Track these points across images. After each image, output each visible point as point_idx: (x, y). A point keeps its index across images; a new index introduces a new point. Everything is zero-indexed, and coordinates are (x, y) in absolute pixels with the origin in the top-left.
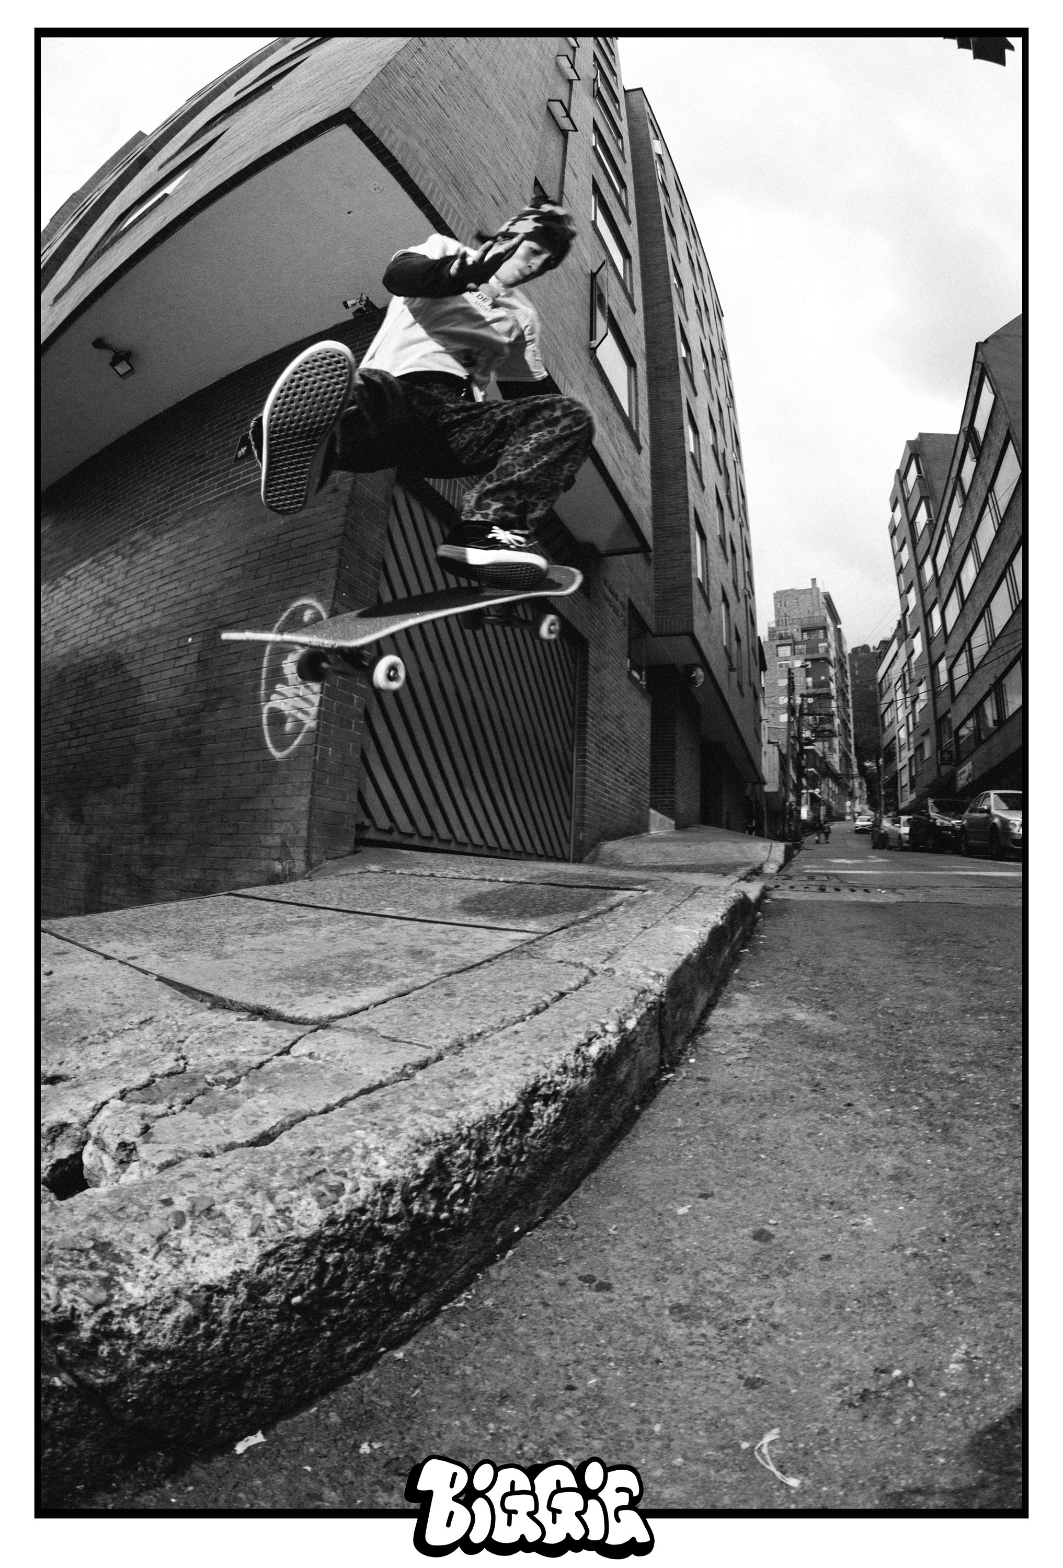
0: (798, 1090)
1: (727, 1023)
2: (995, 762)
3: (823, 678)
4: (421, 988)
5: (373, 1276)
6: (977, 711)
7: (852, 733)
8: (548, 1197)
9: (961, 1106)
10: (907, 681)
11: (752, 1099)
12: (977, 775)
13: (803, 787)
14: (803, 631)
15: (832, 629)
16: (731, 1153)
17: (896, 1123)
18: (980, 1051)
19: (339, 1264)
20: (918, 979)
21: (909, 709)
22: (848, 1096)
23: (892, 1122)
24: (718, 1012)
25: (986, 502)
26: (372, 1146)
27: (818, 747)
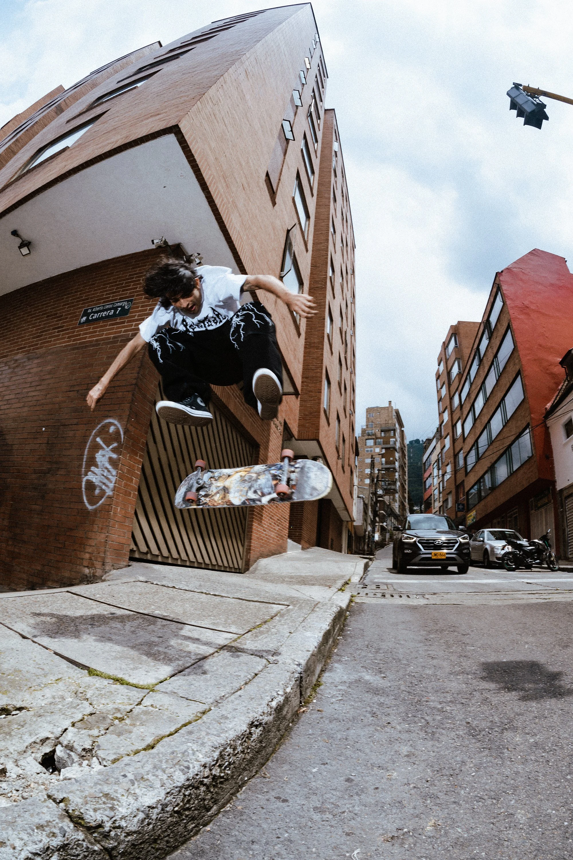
0: (365, 716)
1: (331, 681)
2: (489, 511)
3: (391, 459)
4: (188, 667)
5: (200, 799)
6: (480, 481)
7: (407, 491)
8: (257, 765)
9: (442, 723)
10: (440, 462)
11: (343, 721)
12: (479, 518)
13: (376, 522)
14: (382, 431)
15: (398, 431)
16: (334, 746)
17: (410, 732)
18: (455, 695)
19: (190, 795)
20: (429, 656)
21: (441, 479)
22: (389, 719)
23: (409, 731)
24: (326, 675)
25: (492, 363)
26: (195, 750)
27: (387, 498)
